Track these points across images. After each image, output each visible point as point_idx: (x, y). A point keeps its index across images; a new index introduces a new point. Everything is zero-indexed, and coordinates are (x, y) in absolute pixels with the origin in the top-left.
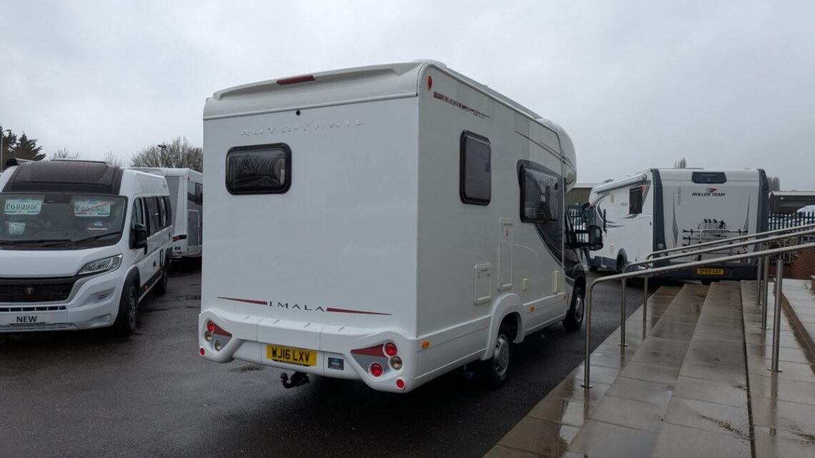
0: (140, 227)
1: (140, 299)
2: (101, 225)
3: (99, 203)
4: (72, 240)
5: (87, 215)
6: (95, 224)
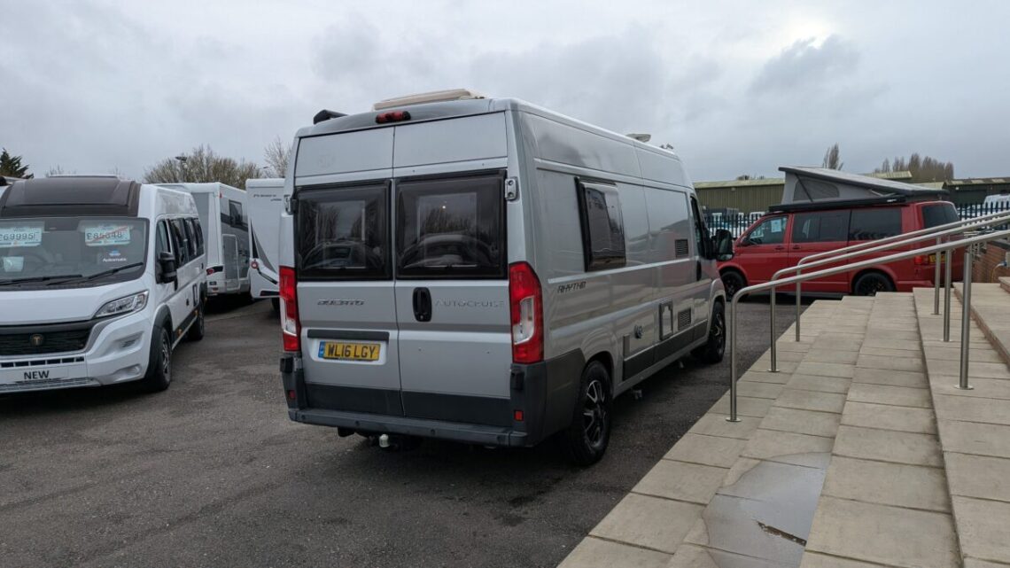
0: (167, 256)
1: (174, 345)
2: (118, 254)
3: (115, 228)
4: (84, 276)
5: (102, 244)
6: (112, 255)
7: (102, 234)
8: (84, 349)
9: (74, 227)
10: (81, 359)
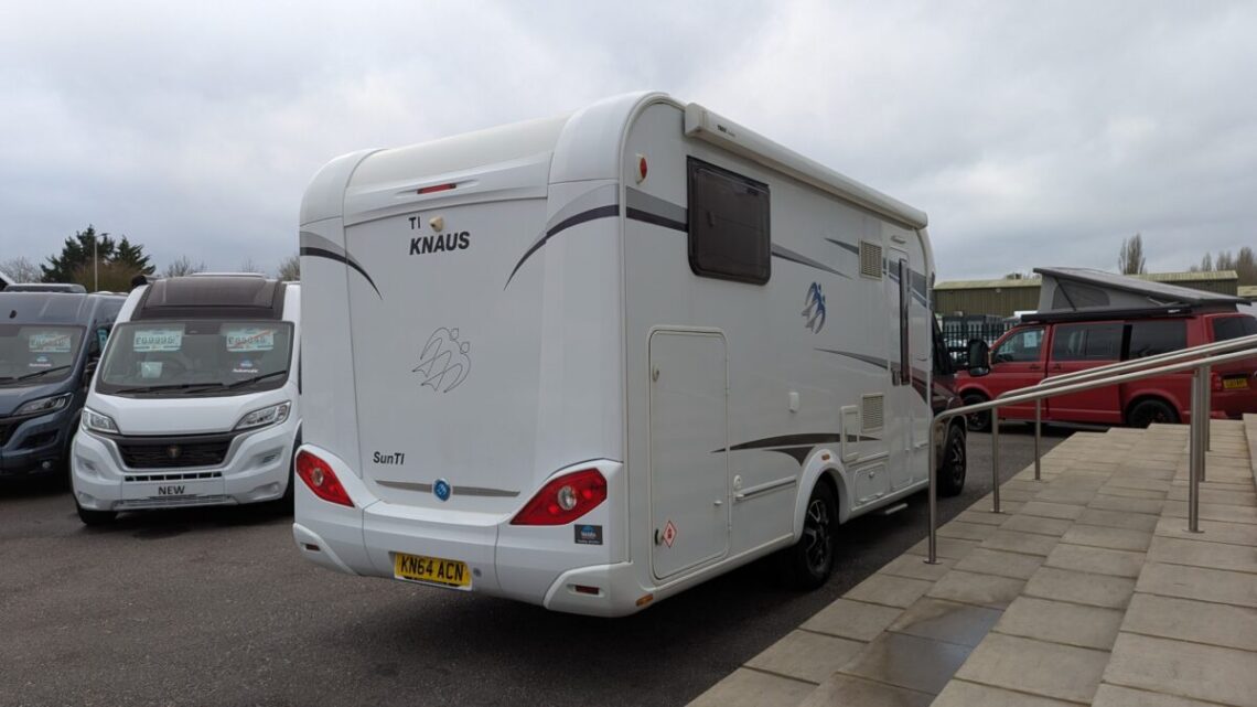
3: (259, 332)
4: (225, 383)
5: (245, 349)
7: (244, 338)
8: (223, 463)
9: (216, 330)
10: (219, 474)
